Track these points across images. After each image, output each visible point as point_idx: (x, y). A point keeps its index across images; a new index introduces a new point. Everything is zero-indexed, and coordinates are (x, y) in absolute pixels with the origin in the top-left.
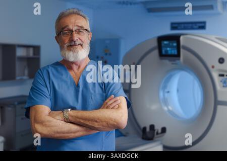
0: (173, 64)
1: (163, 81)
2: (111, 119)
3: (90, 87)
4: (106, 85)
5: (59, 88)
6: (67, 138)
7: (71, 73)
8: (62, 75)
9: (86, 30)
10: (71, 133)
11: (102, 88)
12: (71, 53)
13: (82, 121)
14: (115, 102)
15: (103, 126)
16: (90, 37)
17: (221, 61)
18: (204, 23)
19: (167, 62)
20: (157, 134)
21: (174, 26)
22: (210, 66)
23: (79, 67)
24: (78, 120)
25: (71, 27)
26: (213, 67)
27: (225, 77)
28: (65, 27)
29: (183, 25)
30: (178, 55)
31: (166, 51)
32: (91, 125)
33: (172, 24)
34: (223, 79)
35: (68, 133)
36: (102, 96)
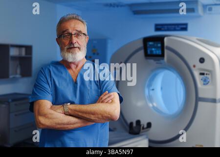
0: (157, 63)
1: (149, 79)
2: (105, 112)
3: (87, 84)
4: (101, 83)
5: (59, 85)
6: (67, 129)
7: (70, 72)
8: (62, 73)
9: (84, 34)
10: (71, 124)
11: (97, 85)
12: (70, 55)
13: (80, 114)
14: (109, 97)
15: (98, 118)
16: (87, 40)
17: (202, 60)
18: (186, 24)
19: (152, 61)
20: (143, 128)
21: (158, 28)
22: (191, 66)
23: (77, 66)
24: (77, 113)
25: (70, 31)
26: (194, 66)
27: (205, 75)
28: (66, 31)
29: (166, 27)
30: (162, 55)
31: (152, 51)
32: (88, 117)
33: (156, 25)
34: (203, 78)
35: (68, 124)
36: (97, 91)
